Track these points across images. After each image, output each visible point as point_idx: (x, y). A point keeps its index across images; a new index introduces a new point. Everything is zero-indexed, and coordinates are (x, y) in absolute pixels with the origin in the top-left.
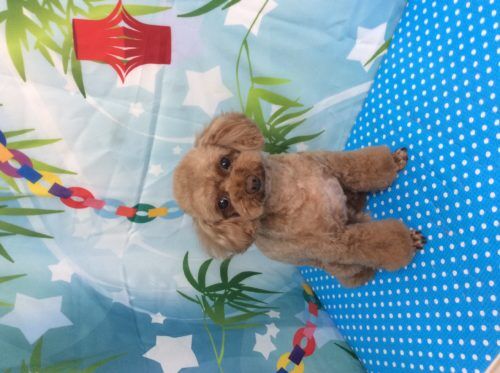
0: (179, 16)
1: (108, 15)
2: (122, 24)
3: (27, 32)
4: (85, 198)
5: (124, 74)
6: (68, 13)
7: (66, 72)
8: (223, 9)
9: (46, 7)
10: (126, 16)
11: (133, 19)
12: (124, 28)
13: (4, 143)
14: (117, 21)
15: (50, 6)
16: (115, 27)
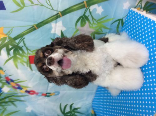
3: (18, 60)
4: (33, 92)
6: (28, 55)
7: (27, 66)
13: (14, 82)
15: (23, 54)
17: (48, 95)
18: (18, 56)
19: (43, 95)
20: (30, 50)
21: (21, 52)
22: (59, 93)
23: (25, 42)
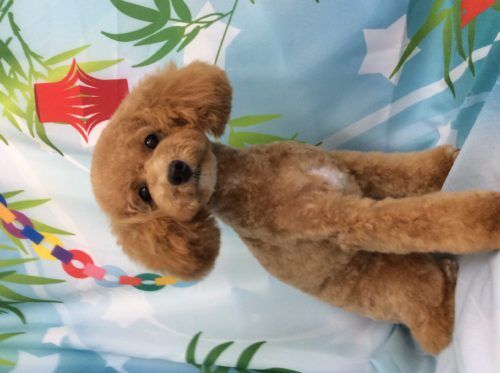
0: (133, 67)
1: (65, 76)
2: (79, 83)
4: (85, 264)
5: (86, 133)
6: (30, 80)
8: (179, 50)
9: (12, 76)
10: (81, 75)
11: (88, 76)
12: (81, 87)
13: (5, 204)
14: (74, 81)
15: (14, 75)
16: (72, 86)
17: (148, 282)
19: (125, 281)
20: (37, 57)
21: (7, 67)
23: (17, 21)
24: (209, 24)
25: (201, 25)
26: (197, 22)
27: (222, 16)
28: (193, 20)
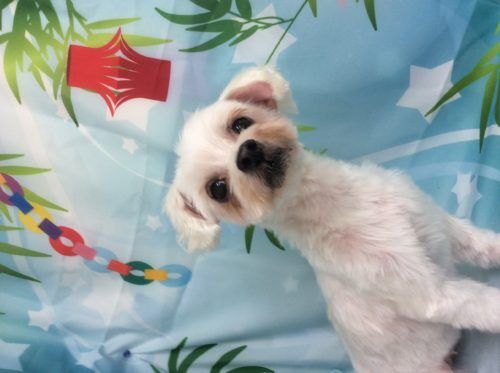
0: (181, 50)
1: (105, 43)
2: (119, 54)
3: (24, 53)
5: (114, 107)
6: (66, 39)
7: (56, 97)
8: (231, 45)
9: (48, 31)
10: (124, 46)
11: (131, 50)
12: (121, 59)
14: (115, 50)
15: (51, 31)
16: (111, 56)
17: (137, 273)
18: (28, 35)
19: (114, 266)
20: (80, 18)
21: (44, 20)
22: (186, 276)
24: (268, 26)
25: (260, 25)
26: (256, 21)
27: (282, 21)
28: (253, 18)
